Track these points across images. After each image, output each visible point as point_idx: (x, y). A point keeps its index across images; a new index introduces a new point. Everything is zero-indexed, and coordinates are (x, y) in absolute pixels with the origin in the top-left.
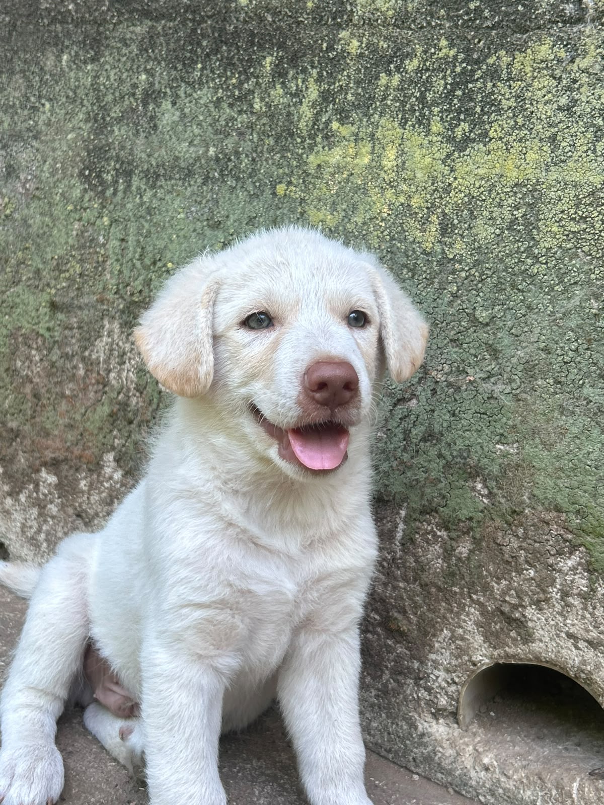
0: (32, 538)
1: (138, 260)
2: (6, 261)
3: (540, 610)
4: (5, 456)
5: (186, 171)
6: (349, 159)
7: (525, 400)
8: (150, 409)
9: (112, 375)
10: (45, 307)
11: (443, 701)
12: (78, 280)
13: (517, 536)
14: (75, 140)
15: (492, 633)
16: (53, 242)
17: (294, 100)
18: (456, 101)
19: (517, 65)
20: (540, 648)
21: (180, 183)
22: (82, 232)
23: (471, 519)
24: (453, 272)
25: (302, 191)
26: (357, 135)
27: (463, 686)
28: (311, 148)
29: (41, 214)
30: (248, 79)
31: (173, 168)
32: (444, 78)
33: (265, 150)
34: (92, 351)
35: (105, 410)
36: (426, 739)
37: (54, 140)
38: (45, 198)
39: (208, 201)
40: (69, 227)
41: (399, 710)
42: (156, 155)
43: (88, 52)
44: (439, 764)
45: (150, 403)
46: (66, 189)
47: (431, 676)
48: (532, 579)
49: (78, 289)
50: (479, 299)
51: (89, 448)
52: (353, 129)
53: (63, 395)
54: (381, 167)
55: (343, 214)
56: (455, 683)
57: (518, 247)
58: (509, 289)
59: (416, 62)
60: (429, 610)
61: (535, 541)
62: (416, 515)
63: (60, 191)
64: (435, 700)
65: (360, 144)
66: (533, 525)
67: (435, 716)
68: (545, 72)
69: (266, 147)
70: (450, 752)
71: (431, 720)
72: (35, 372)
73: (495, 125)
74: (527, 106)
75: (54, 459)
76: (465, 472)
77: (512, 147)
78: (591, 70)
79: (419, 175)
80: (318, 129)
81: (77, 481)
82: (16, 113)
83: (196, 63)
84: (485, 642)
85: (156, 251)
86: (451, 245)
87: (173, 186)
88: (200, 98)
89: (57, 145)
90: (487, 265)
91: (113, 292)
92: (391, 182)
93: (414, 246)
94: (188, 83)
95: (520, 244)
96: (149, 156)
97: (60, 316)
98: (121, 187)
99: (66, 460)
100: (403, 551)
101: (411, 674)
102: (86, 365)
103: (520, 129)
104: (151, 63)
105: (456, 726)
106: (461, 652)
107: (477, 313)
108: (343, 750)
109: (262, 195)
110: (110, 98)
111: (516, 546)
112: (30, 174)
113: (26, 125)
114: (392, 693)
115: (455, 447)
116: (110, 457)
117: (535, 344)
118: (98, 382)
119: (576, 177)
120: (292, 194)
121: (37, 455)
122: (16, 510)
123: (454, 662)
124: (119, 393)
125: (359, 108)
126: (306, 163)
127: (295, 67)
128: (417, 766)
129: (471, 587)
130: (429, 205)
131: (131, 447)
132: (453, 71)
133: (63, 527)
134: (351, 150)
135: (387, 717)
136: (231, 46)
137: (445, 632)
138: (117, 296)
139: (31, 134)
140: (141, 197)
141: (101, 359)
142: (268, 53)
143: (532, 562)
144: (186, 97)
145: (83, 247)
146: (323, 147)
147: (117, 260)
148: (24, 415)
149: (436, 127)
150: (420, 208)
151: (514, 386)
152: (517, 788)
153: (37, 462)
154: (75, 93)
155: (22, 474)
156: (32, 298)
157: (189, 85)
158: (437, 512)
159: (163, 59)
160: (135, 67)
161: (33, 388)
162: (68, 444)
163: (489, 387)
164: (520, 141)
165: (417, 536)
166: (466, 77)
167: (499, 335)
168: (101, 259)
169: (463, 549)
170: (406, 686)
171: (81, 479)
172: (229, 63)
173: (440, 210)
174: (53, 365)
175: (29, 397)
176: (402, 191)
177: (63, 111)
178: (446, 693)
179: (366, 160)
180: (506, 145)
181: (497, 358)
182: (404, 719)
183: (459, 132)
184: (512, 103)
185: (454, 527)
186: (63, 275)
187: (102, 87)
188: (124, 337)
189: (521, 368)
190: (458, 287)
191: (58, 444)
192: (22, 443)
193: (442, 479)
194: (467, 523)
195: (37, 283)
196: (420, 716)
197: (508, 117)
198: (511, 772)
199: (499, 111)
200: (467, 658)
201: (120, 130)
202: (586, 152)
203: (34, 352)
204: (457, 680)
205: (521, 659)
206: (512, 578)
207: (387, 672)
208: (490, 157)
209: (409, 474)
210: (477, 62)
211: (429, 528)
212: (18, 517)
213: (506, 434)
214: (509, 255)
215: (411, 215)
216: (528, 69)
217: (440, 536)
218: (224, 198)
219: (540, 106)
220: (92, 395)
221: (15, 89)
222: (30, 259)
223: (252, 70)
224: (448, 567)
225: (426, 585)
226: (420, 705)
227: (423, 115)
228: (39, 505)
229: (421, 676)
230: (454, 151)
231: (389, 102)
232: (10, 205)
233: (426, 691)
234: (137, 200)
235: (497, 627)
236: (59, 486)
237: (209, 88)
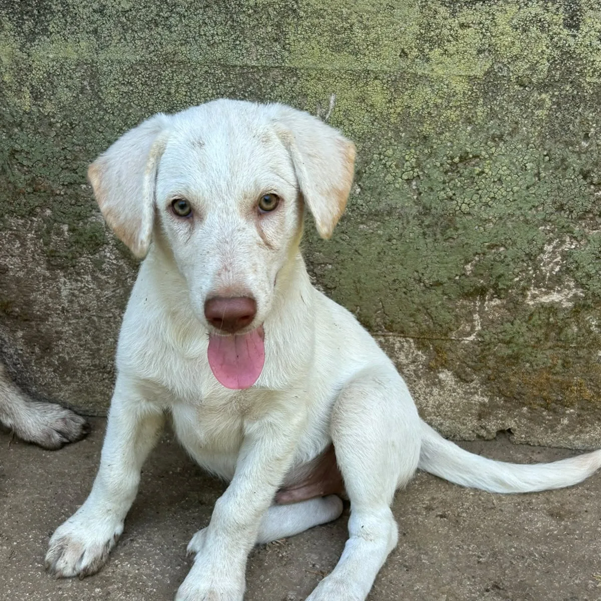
74: (71, 10)
86: (43, 107)
119: (118, 56)
150: (12, 82)
164: (73, 33)
183: (26, 28)
202: (120, 40)
214: (87, 110)
230: (26, 42)
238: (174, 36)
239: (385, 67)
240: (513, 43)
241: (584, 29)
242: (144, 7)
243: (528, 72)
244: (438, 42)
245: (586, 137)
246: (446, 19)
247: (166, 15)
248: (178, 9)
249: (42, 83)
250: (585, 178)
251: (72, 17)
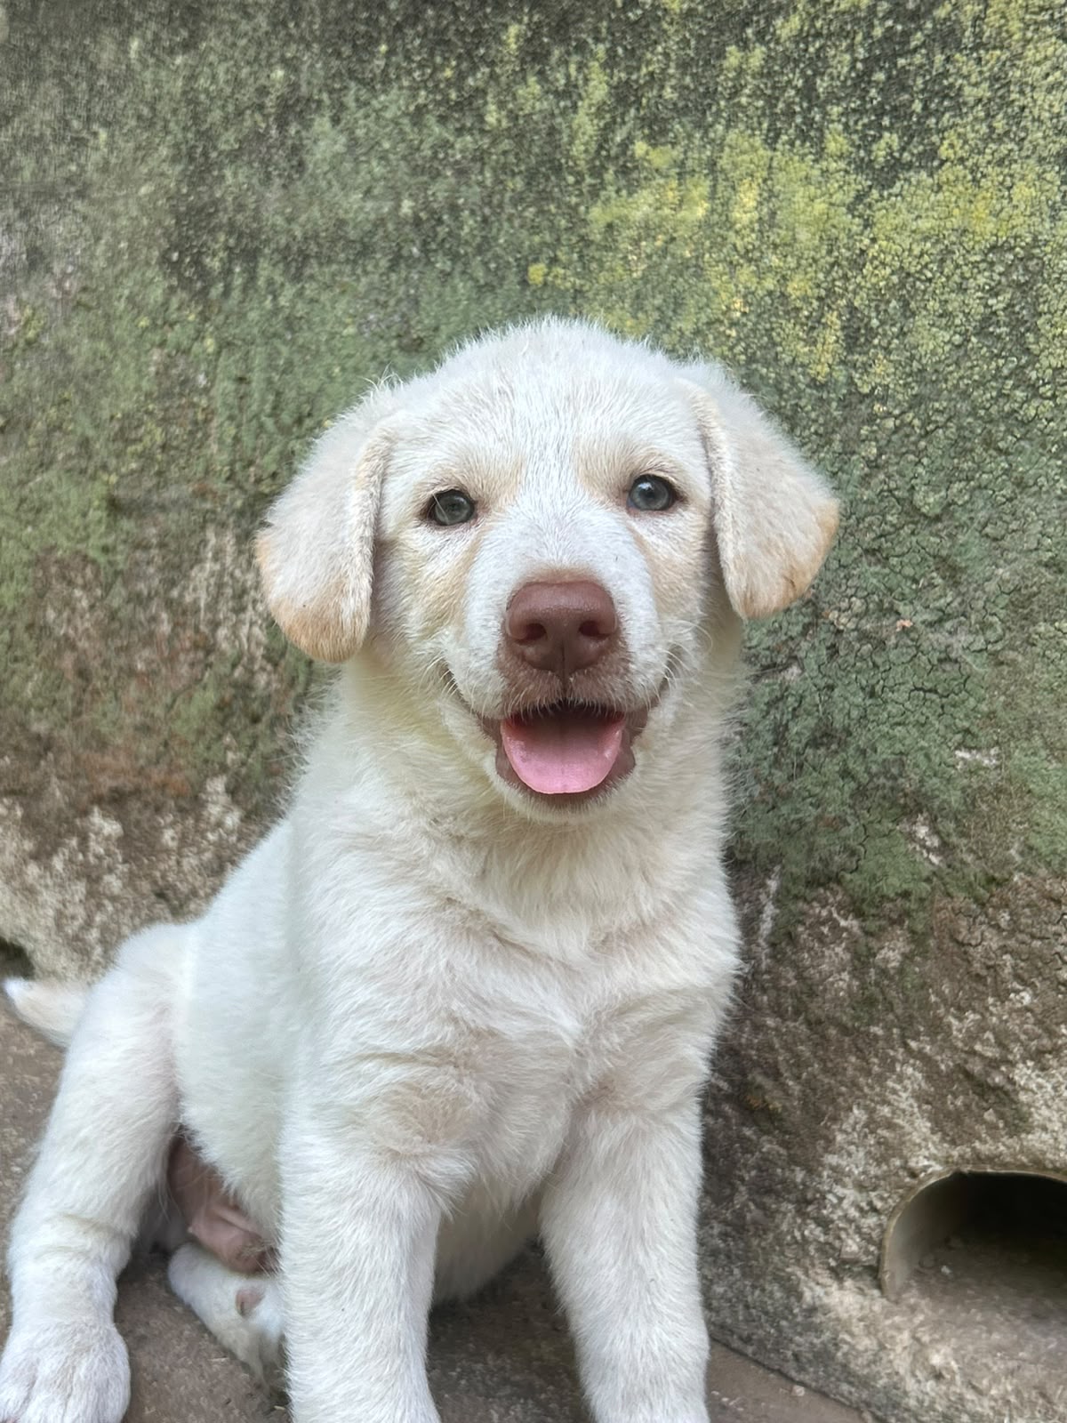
0: (76, 938)
1: (270, 416)
2: (28, 426)
3: (1043, 1069)
4: (25, 786)
5: (358, 246)
6: (667, 211)
7: (1013, 663)
8: (293, 694)
9: (222, 632)
10: (98, 508)
11: (852, 1246)
12: (159, 457)
13: (998, 927)
14: (152, 197)
15: (948, 1115)
16: (114, 387)
17: (562, 104)
18: (873, 92)
19: (993, 19)
20: (1044, 1142)
21: (348, 269)
22: (167, 368)
23: (906, 895)
24: (871, 419)
25: (577, 274)
26: (682, 164)
27: (890, 1218)
28: (595, 193)
29: (92, 336)
30: (474, 69)
31: (334, 242)
32: (851, 49)
33: (507, 200)
34: (185, 588)
35: (207, 698)
36: (818, 1318)
37: (114, 199)
38: (99, 305)
39: (399, 301)
40: (143, 359)
41: (766, 1261)
42: (303, 218)
43: (176, 33)
44: (845, 1366)
45: (293, 682)
46: (136, 289)
47: (830, 1196)
48: (1027, 1009)
49: (160, 473)
50: (920, 470)
51: (180, 768)
52: (675, 153)
53: (132, 672)
54: (729, 224)
55: (656, 315)
56: (874, 1210)
57: (998, 369)
58: (979, 450)
59: (795, 22)
60: (825, 1070)
61: (1033, 937)
62: (800, 889)
63: (126, 292)
64: (837, 1244)
65: (689, 181)
66: (1028, 906)
67: (837, 1274)
68: (1048, 29)
69: (508, 195)
70: (866, 1343)
71: (828, 1281)
72: (80, 629)
73: (951, 135)
75: (115, 790)
76: (894, 804)
77: (984, 176)
79: (803, 235)
80: (608, 157)
81: (158, 830)
82: (46, 151)
83: (377, 43)
84: (933, 1132)
85: (303, 398)
87: (334, 275)
88: (385, 108)
89: (119, 206)
90: (937, 405)
91: (224, 476)
92: (747, 251)
93: (793, 372)
94: (361, 82)
95: (1001, 362)
96: (290, 220)
97: (127, 524)
98: (238, 282)
99: (137, 792)
100: (773, 957)
101: (789, 1192)
102: (174, 613)
103: (1000, 140)
104: (294, 47)
105: (876, 1293)
106: (887, 1150)
107: (918, 497)
108: (665, 1337)
109: (501, 285)
110: (217, 115)
111: (995, 946)
112: (73, 264)
113: (62, 173)
114: (752, 1229)
115: (874, 757)
116: (218, 785)
117: (1033, 555)
118: (196, 646)
120: (559, 281)
121: (83, 782)
122: (46, 886)
123: (873, 1170)
124: (234, 666)
125: (685, 114)
126: (585, 222)
127: (565, 41)
128: (801, 1369)
129: (907, 1027)
130: (823, 293)
131: (258, 767)
132: (868, 36)
133: (132, 917)
134: (670, 194)
135: (744, 1275)
136: (443, 8)
137: (856, 1111)
138: (230, 485)
139: (73, 189)
140: (275, 298)
141: (202, 604)
142: (514, 18)
143: (1026, 976)
144: (359, 107)
145: (168, 394)
146: (618, 191)
147: (231, 418)
148: (60, 710)
149: (836, 142)
151: (991, 636)
152: (999, 1413)
153: (85, 798)
154: (153, 109)
155: (58, 818)
156: (74, 494)
157: (365, 85)
158: (839, 882)
159: (316, 39)
160: (263, 56)
161: (78, 660)
162: (142, 762)
163: (942, 640)
165: (801, 929)
166: (895, 45)
167: (961, 539)
168: (200, 417)
169: (891, 954)
170: (779, 1216)
171: (165, 827)
172: (438, 41)
173: (843, 302)
174: (113, 615)
175: (70, 675)
176: (770, 269)
177: (131, 145)
178: (858, 1230)
179: (700, 212)
180: (972, 172)
181: (956, 584)
182: (777, 1279)
184: (984, 91)
185: (873, 911)
186: (131, 449)
187: (202, 97)
188: (243, 560)
189: (1004, 600)
190: (879, 448)
191: (123, 762)
192: (56, 761)
193: (849, 819)
194: (899, 902)
195: (84, 465)
196: (806, 1274)
197: (976, 119)
198: (985, 1382)
199: (958, 108)
200: (898, 1163)
201: (235, 175)
203: (78, 593)
204: (879, 1204)
205: (1005, 1165)
206: (987, 1009)
207: (743, 1189)
208: (940, 196)
209: (784, 810)
210: (915, 16)
211: (824, 913)
212: (49, 898)
213: (975, 729)
215: (787, 313)
216: (1015, 25)
217: (845, 929)
218: (430, 294)
219: (1039, 96)
220: (184, 670)
221: (44, 107)
222: (72, 420)
223: (482, 51)
224: (863, 987)
225: (819, 1022)
226: (806, 1253)
227: (809, 122)
228: (89, 877)
229: (809, 1196)
231: (744, 100)
232: (34, 323)
233: (818, 1225)
234: (268, 304)
235: (959, 1103)
236: (125, 841)
237: (401, 88)
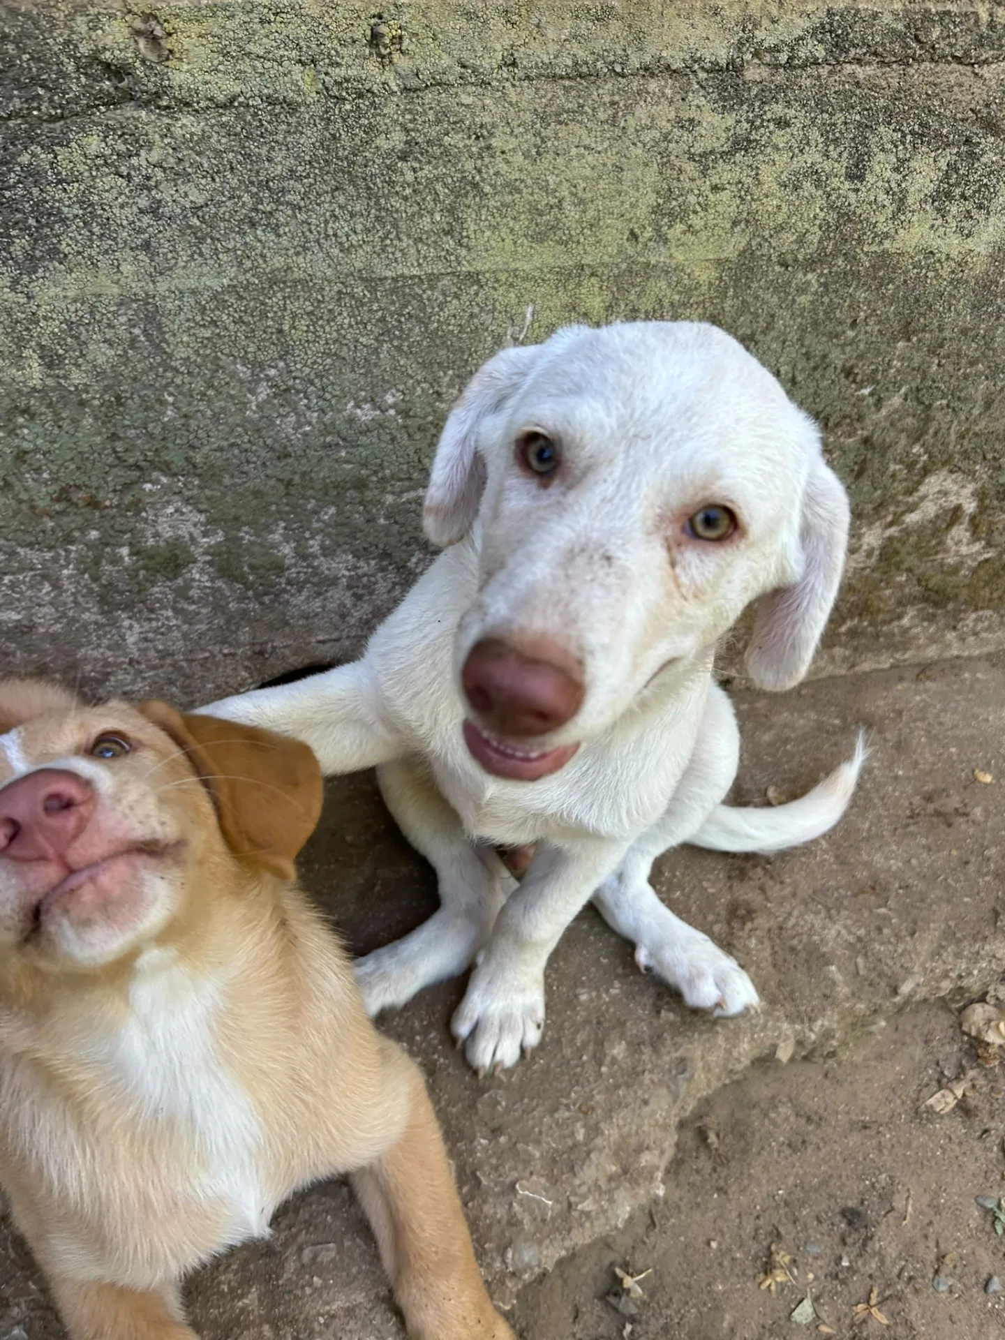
19: (64, 164)
57: (151, 364)
68: (106, 170)
73: (64, 238)
74: (99, 212)
77: (98, 261)
78: (165, 165)
86: (66, 377)
90: (121, 388)
93: (17, 387)
95: (151, 360)
103: (100, 239)
119: (192, 283)
130: (16, 340)
164: (106, 252)
180: (89, 259)
183: (16, 250)
184: (77, 210)
197: (78, 227)
199: (63, 221)
202: (192, 256)
208: (74, 275)
214: (144, 373)
216: (81, 167)
219: (116, 211)
230: (20, 274)
238: (284, 241)
239: (606, 258)
240: (779, 207)
241: (870, 178)
242: (230, 198)
243: (795, 247)
244: (680, 215)
245: (854, 324)
246: (692, 180)
247: (268, 209)
248: (289, 197)
249: (60, 340)
250: (847, 377)
251: (102, 225)
